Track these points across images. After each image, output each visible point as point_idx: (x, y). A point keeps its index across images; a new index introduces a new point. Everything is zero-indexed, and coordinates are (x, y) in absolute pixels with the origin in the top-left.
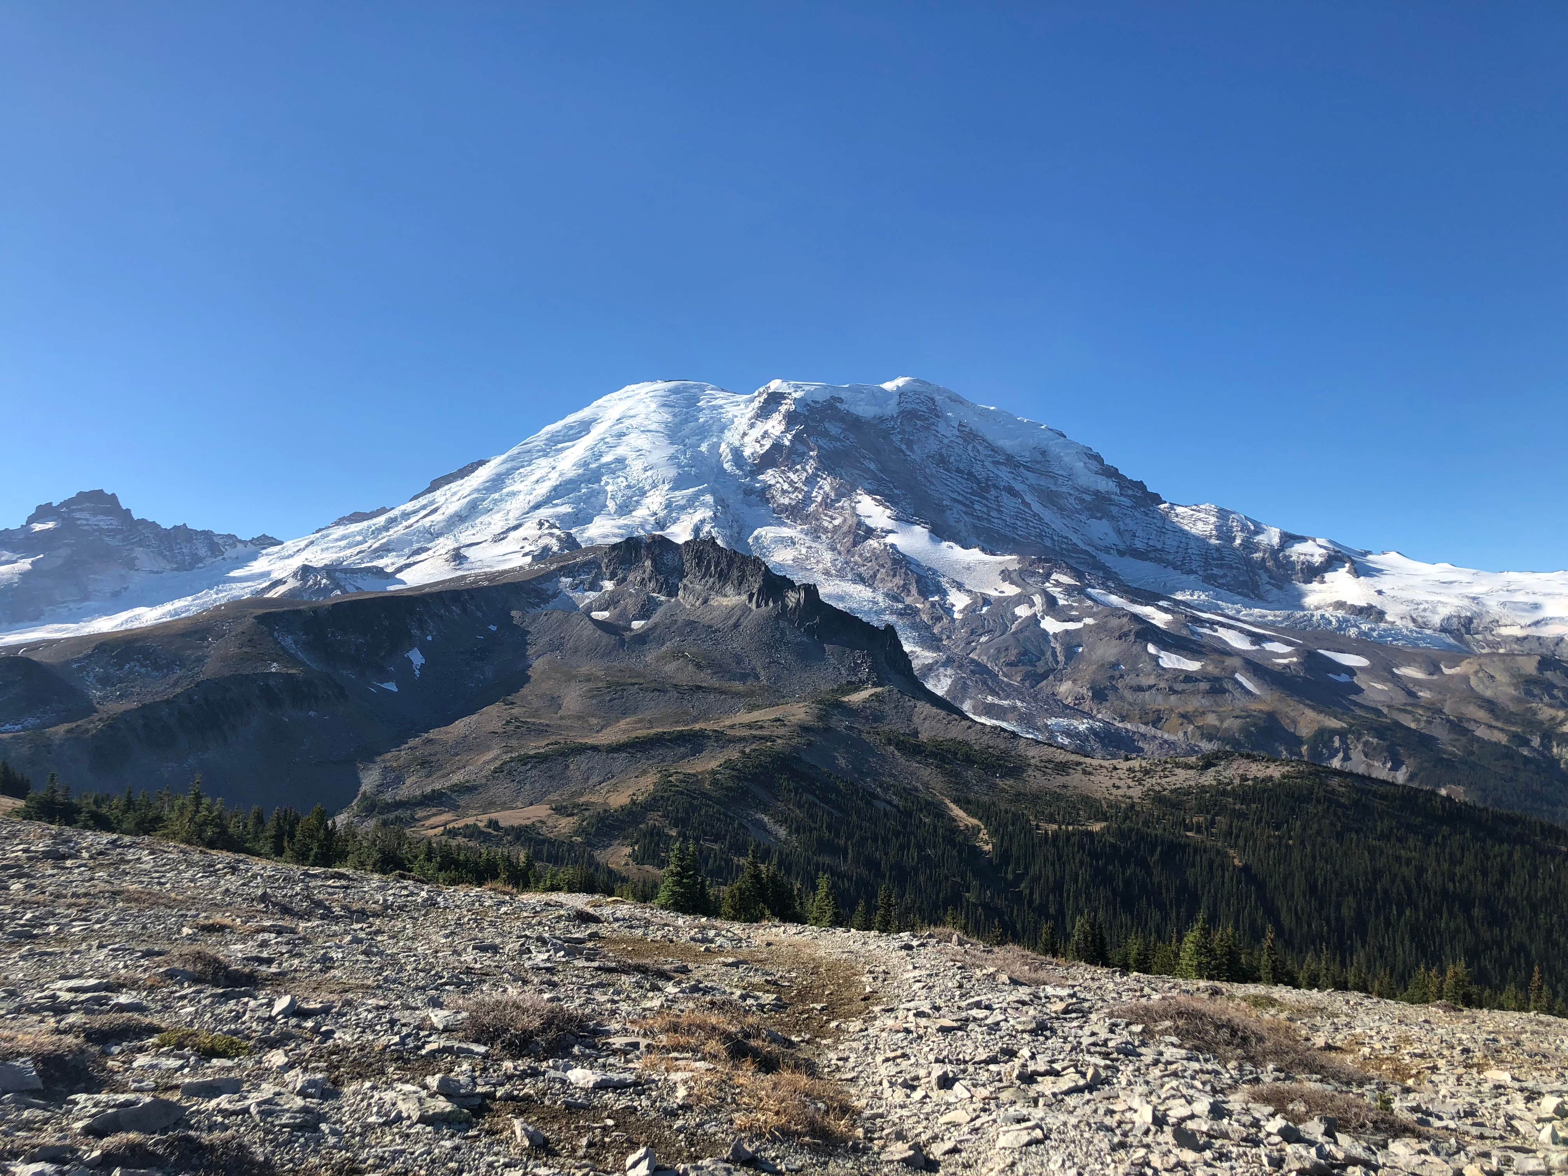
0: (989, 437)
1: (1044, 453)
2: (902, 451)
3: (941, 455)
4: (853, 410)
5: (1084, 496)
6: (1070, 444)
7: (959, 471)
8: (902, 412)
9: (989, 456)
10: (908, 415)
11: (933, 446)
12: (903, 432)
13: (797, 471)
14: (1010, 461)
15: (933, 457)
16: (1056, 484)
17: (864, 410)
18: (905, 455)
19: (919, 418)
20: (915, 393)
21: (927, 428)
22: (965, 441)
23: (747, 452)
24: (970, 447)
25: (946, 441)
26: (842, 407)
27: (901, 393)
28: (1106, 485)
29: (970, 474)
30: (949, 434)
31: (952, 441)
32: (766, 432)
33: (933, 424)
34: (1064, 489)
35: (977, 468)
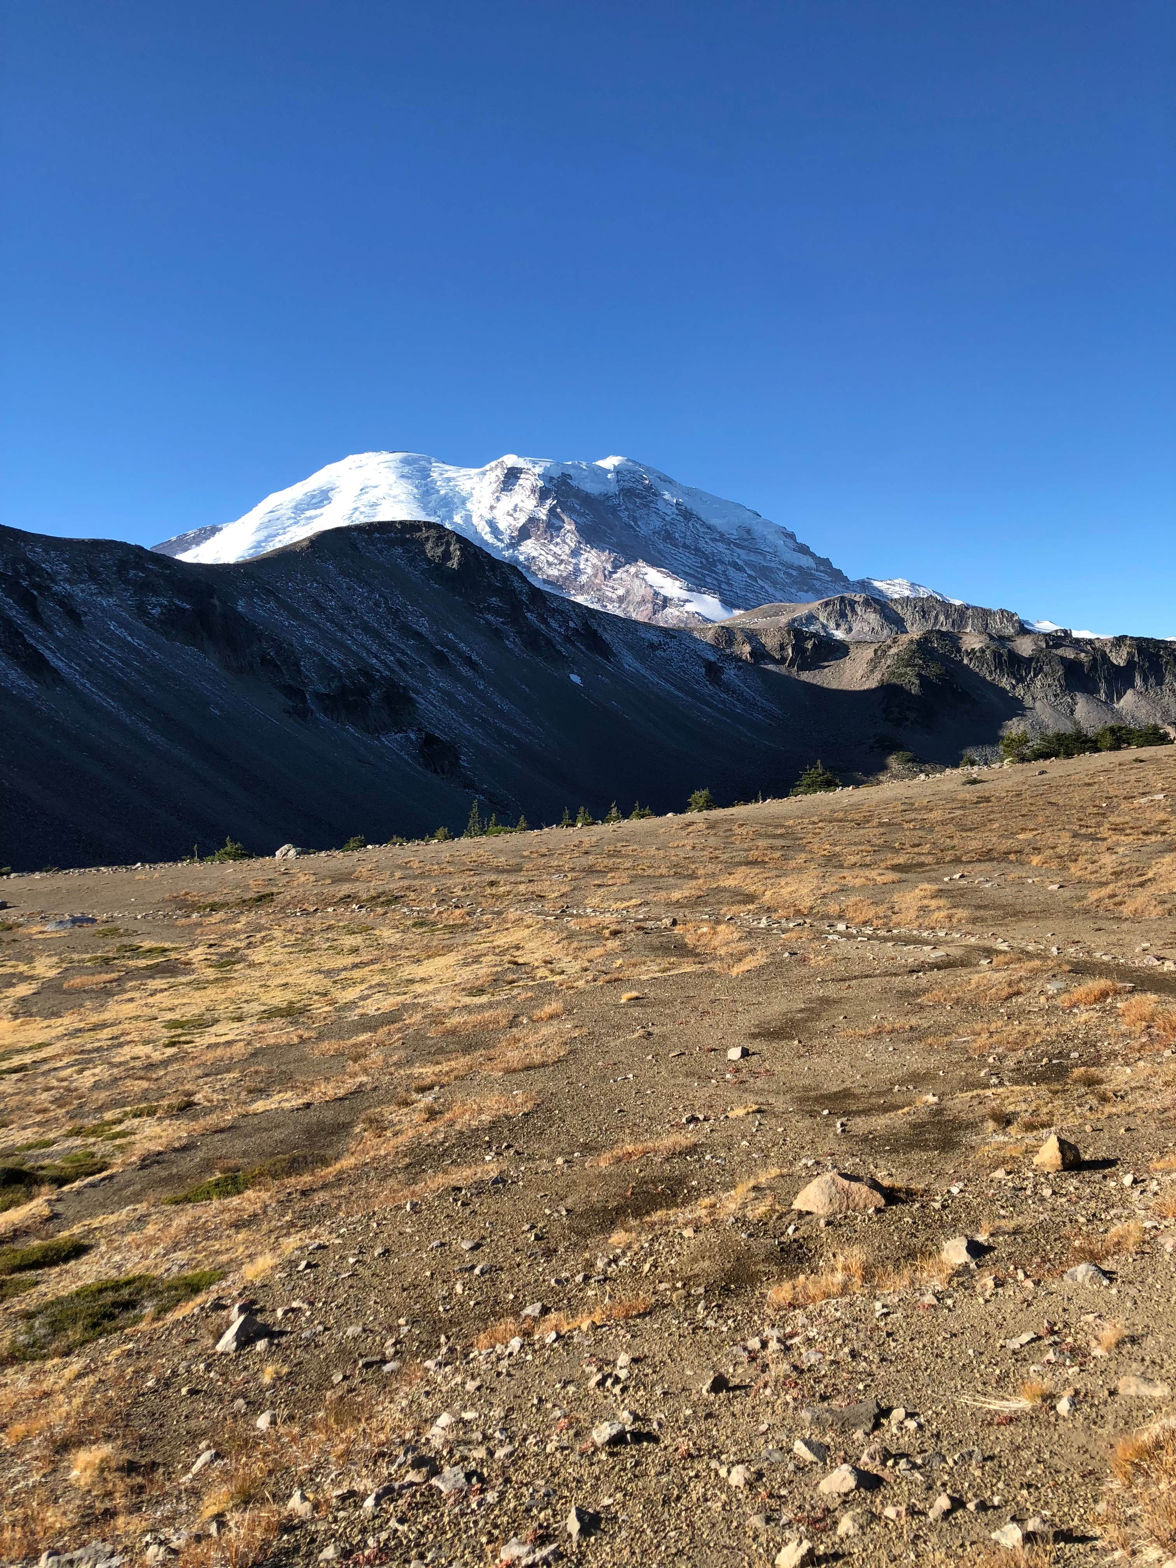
0: (703, 517)
1: (748, 531)
2: (632, 527)
3: (666, 531)
4: (582, 487)
5: (791, 571)
6: (768, 524)
7: (685, 546)
8: (622, 490)
9: (707, 533)
10: (628, 493)
11: (657, 523)
12: (627, 509)
13: (557, 544)
14: (722, 538)
15: (659, 533)
16: (765, 560)
17: (592, 488)
18: (635, 531)
19: (638, 496)
20: (630, 472)
21: (646, 506)
22: (685, 519)
23: (502, 525)
24: (690, 524)
25: (667, 518)
26: (573, 483)
27: (618, 471)
28: (806, 562)
29: (697, 549)
30: (669, 512)
31: (673, 519)
32: (516, 506)
33: (652, 502)
34: (773, 565)
35: (702, 544)
